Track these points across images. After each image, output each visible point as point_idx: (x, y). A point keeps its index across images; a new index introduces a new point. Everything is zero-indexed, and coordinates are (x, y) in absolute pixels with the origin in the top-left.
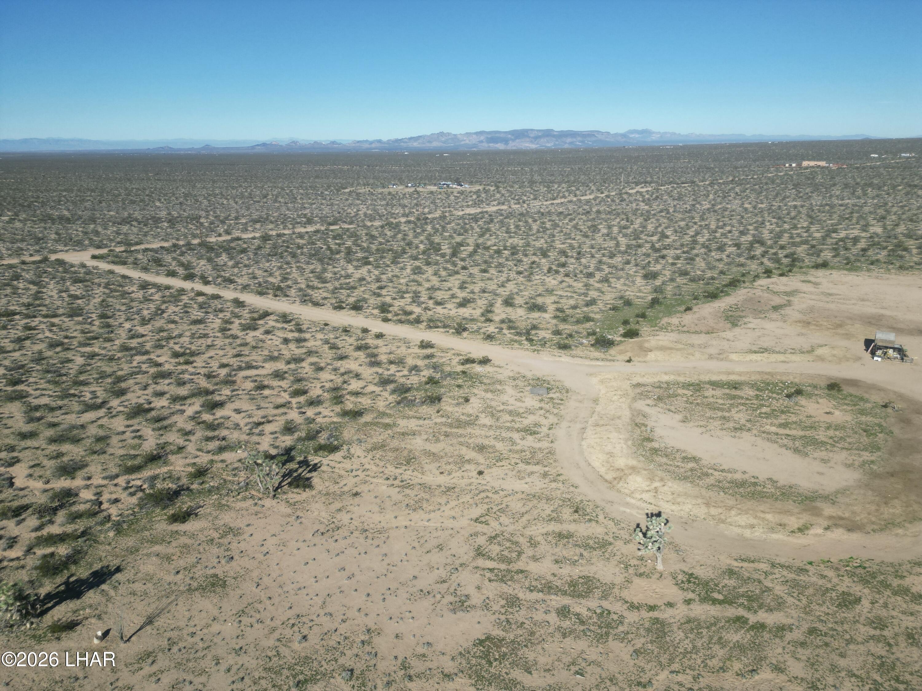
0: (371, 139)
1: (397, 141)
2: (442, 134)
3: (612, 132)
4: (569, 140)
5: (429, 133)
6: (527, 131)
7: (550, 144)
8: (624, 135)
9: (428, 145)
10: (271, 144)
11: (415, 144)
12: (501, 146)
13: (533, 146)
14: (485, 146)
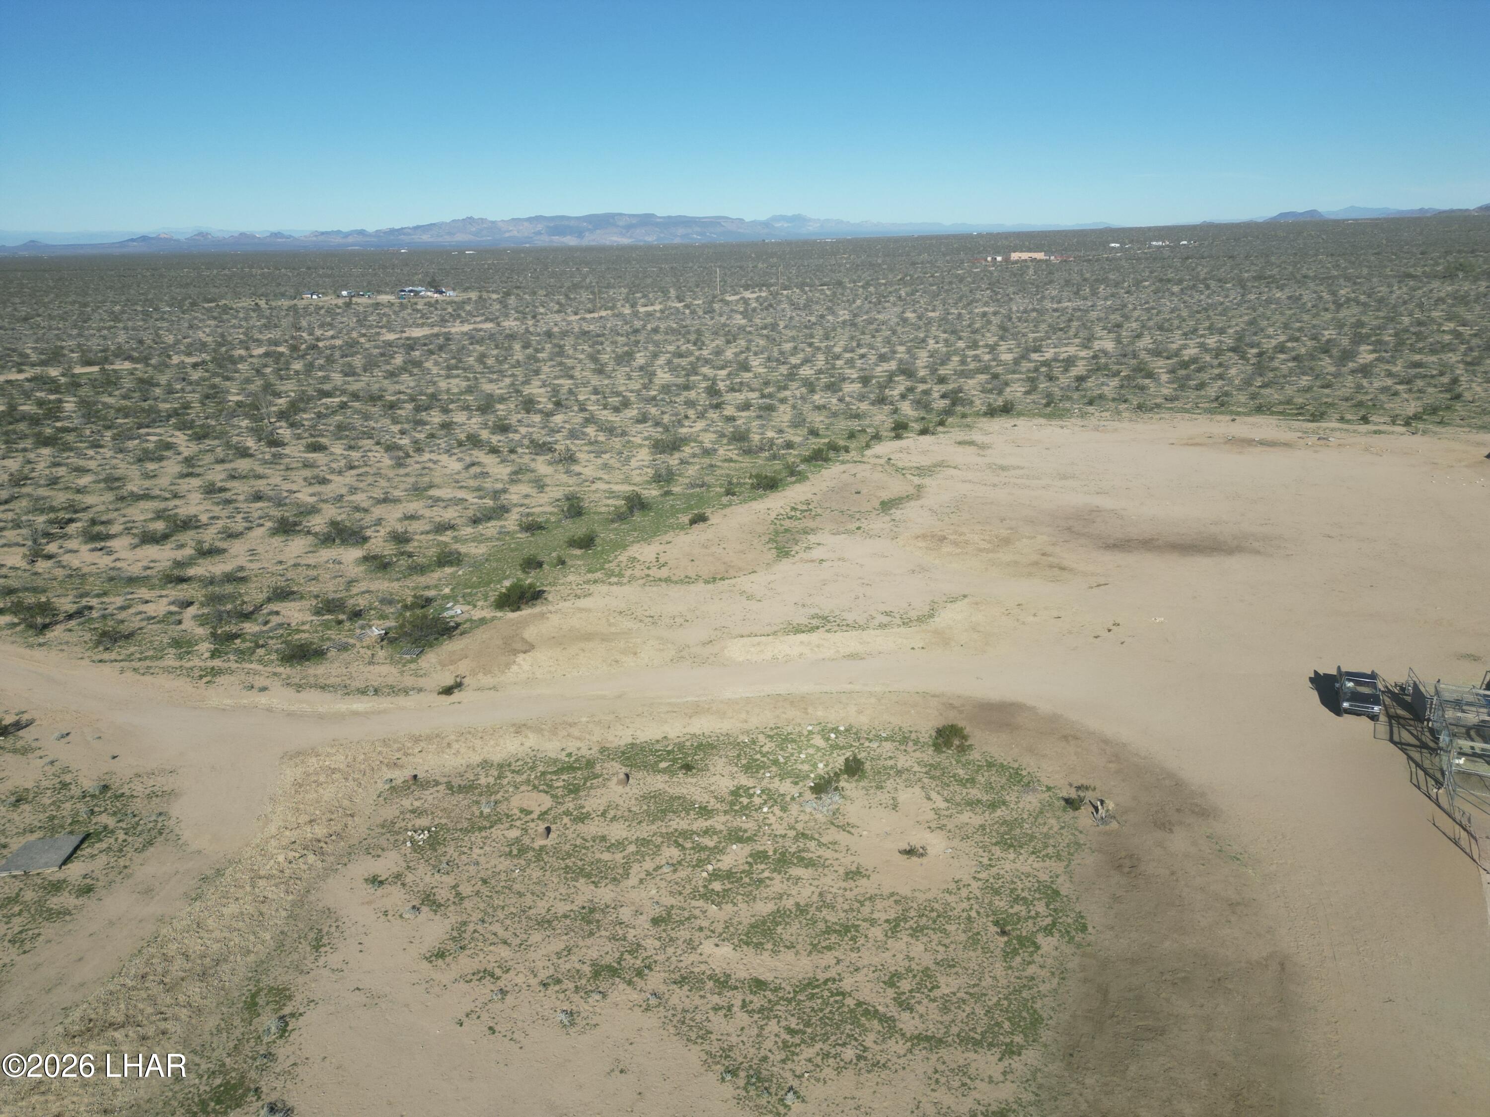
0: (345, 229)
1: (392, 231)
2: (470, 220)
3: (747, 220)
4: (681, 231)
5: (448, 219)
6: (612, 216)
7: (651, 239)
8: (766, 224)
9: (448, 238)
10: (158, 238)
11: (426, 238)
12: (571, 241)
13: (625, 241)
14: (544, 241)
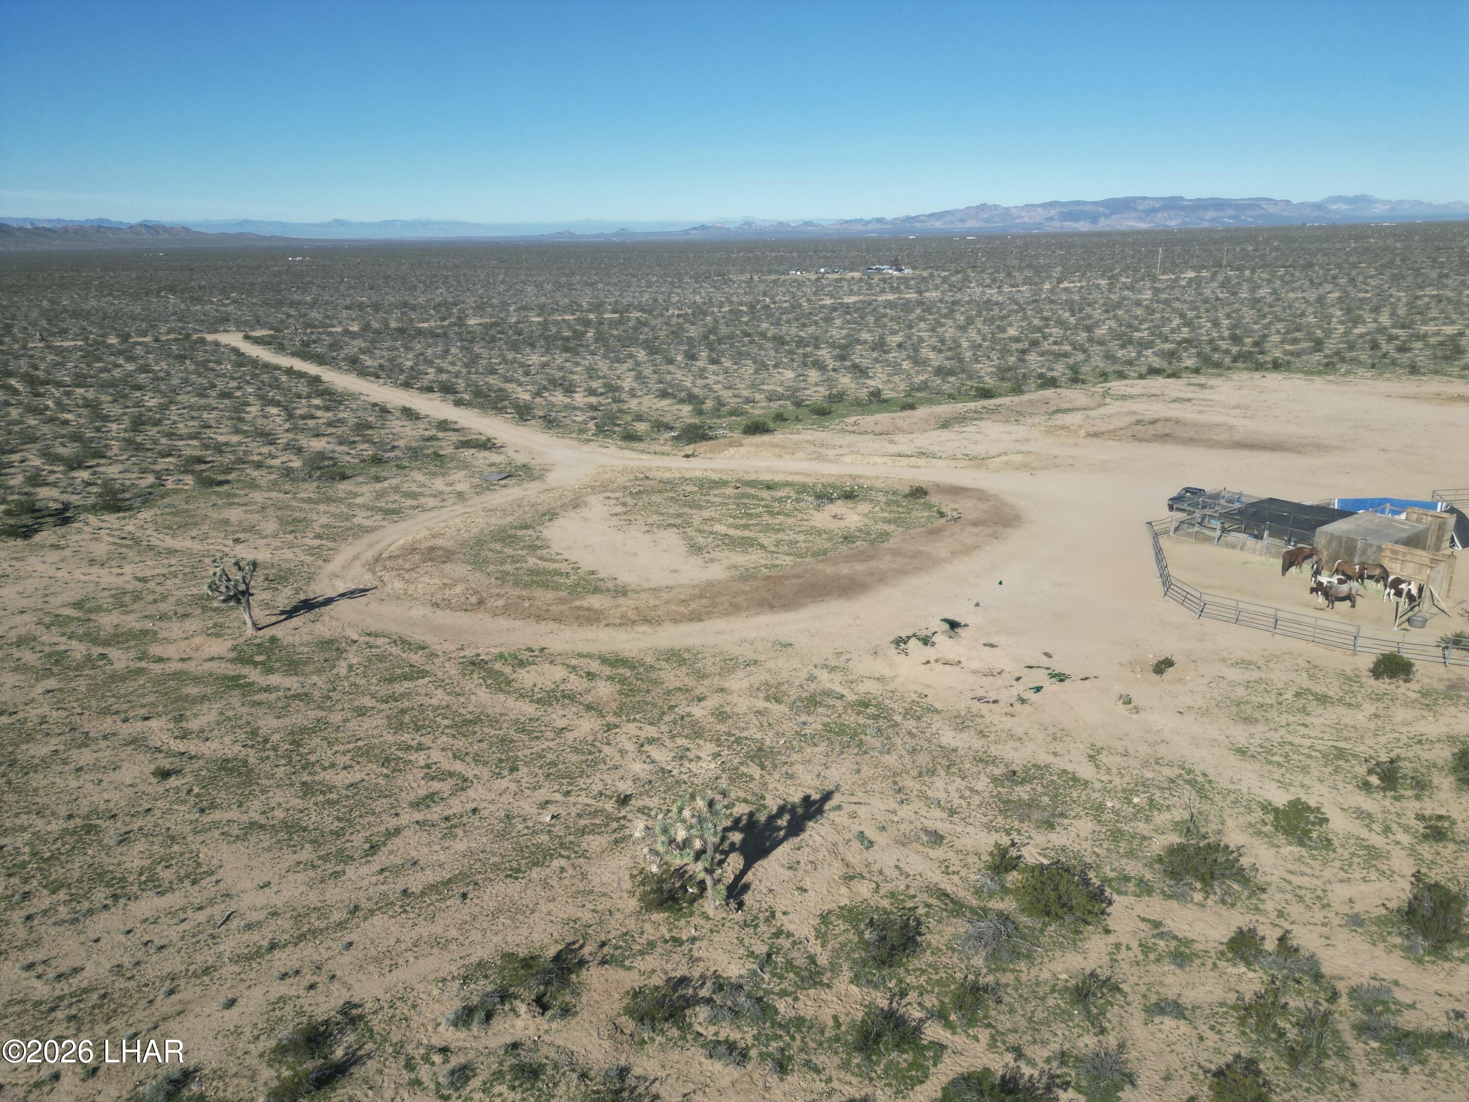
0: (867, 216)
1: (908, 219)
2: (984, 207)
3: (1295, 201)
4: (1210, 215)
5: (962, 207)
6: (1134, 200)
7: (1173, 223)
8: (1318, 206)
9: (959, 225)
10: (714, 227)
11: (938, 225)
12: (1083, 226)
13: (1144, 226)
14: (1056, 226)
